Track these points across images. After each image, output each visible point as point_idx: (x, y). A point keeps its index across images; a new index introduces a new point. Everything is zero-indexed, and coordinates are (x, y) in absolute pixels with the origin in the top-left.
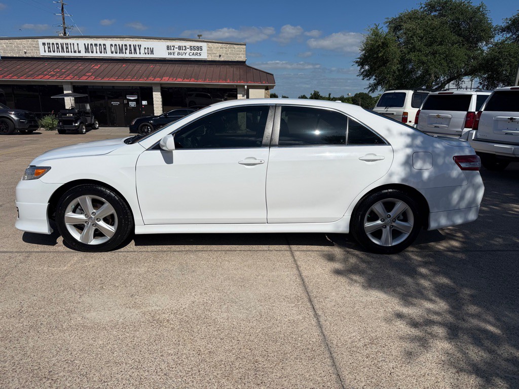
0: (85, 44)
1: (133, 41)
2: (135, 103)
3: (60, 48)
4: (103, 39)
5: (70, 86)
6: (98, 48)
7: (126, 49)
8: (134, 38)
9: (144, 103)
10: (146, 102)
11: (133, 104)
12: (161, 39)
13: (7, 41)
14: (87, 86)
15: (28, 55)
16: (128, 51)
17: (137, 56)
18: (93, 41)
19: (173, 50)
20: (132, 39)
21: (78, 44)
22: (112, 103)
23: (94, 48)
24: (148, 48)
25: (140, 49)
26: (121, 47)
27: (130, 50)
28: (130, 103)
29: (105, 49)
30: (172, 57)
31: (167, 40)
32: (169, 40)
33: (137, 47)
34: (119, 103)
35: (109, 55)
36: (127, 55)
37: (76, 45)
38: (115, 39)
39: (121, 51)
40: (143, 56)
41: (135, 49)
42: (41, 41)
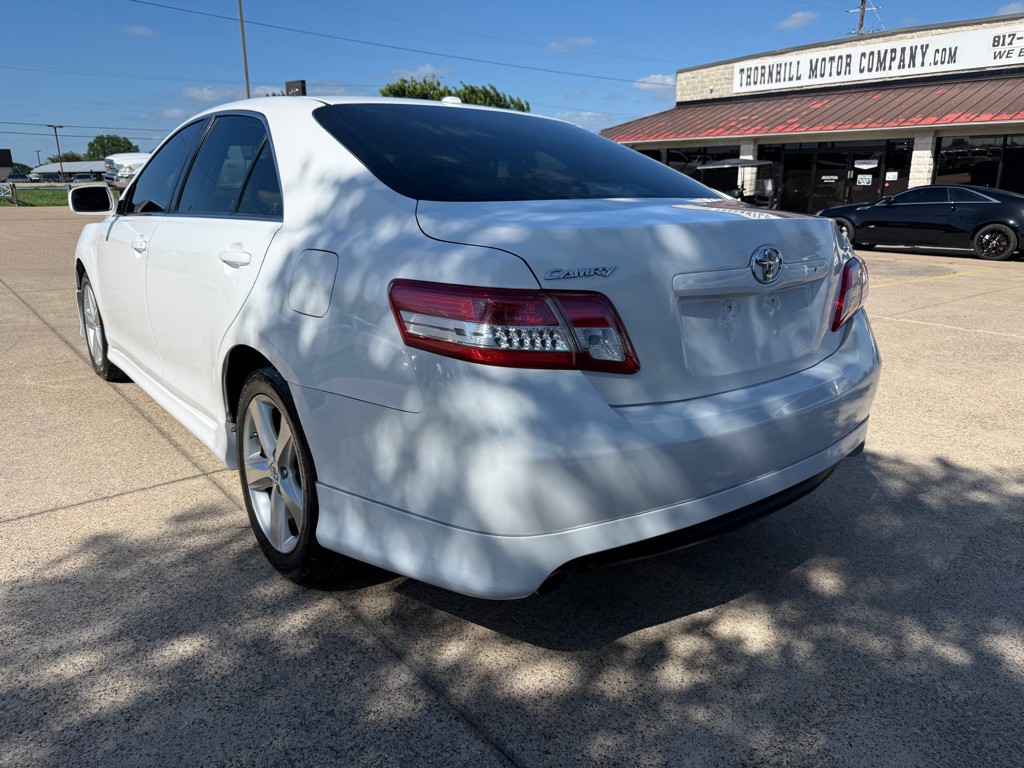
0: (811, 61)
1: (913, 37)
2: (870, 177)
3: (767, 75)
4: (849, 44)
5: (752, 147)
6: (835, 64)
7: (893, 59)
8: (916, 31)
9: (892, 176)
10: (896, 174)
11: (864, 180)
12: (980, 23)
13: (688, 74)
14: (784, 145)
15: (716, 95)
16: (895, 64)
17: (918, 71)
18: (827, 52)
19: (1011, 43)
20: (909, 35)
21: (798, 63)
22: (824, 177)
23: (828, 65)
24: (944, 50)
25: (924, 55)
26: (882, 56)
27: (901, 61)
28: (859, 176)
29: (848, 65)
30: (1003, 62)
31: (997, 21)
32: (1004, 20)
33: (919, 51)
34: (836, 178)
35: (855, 76)
36: (894, 73)
37: (795, 65)
38: (874, 40)
39: (881, 64)
40: (930, 70)
41: (913, 57)
42: (738, 66)
